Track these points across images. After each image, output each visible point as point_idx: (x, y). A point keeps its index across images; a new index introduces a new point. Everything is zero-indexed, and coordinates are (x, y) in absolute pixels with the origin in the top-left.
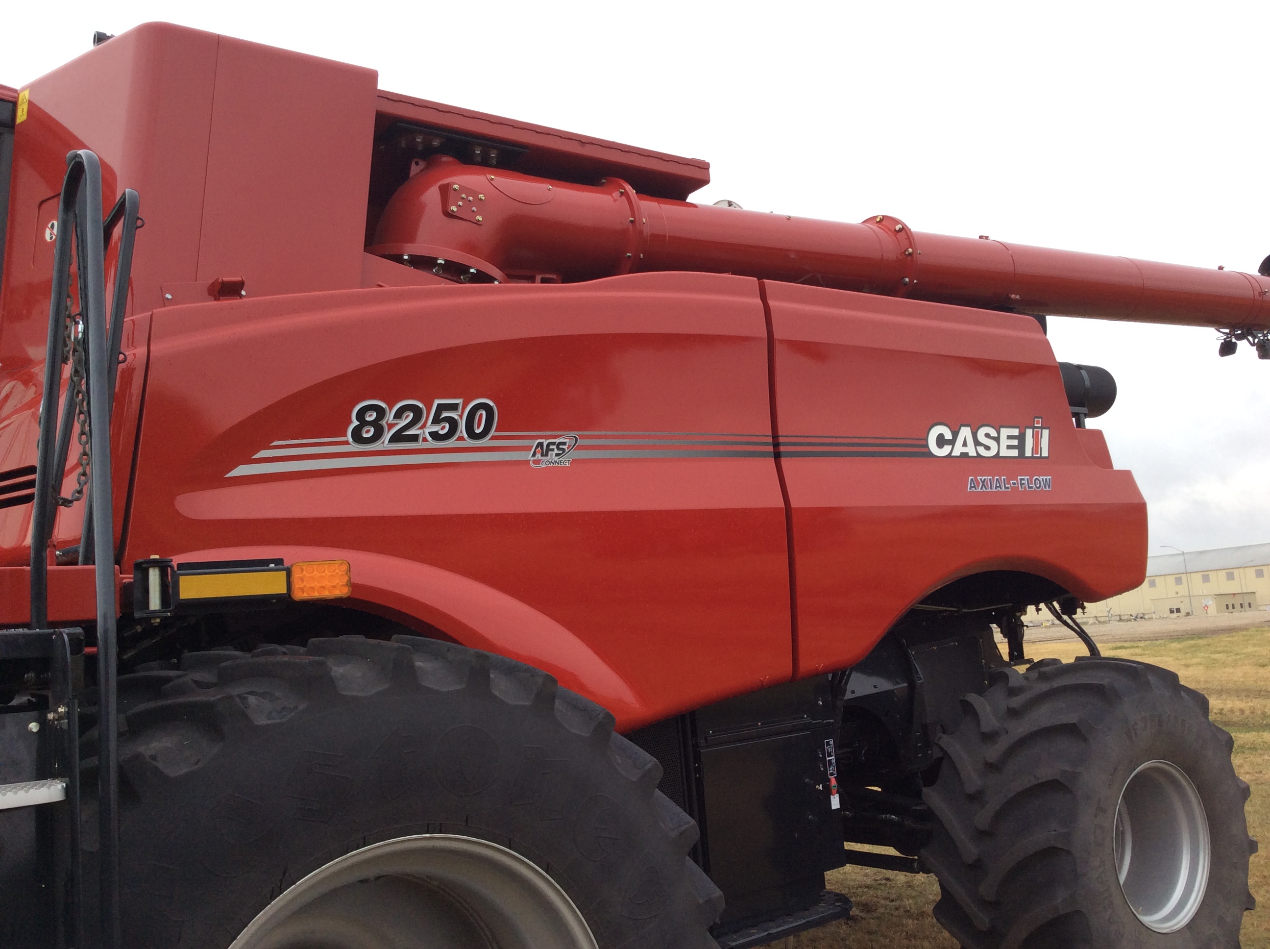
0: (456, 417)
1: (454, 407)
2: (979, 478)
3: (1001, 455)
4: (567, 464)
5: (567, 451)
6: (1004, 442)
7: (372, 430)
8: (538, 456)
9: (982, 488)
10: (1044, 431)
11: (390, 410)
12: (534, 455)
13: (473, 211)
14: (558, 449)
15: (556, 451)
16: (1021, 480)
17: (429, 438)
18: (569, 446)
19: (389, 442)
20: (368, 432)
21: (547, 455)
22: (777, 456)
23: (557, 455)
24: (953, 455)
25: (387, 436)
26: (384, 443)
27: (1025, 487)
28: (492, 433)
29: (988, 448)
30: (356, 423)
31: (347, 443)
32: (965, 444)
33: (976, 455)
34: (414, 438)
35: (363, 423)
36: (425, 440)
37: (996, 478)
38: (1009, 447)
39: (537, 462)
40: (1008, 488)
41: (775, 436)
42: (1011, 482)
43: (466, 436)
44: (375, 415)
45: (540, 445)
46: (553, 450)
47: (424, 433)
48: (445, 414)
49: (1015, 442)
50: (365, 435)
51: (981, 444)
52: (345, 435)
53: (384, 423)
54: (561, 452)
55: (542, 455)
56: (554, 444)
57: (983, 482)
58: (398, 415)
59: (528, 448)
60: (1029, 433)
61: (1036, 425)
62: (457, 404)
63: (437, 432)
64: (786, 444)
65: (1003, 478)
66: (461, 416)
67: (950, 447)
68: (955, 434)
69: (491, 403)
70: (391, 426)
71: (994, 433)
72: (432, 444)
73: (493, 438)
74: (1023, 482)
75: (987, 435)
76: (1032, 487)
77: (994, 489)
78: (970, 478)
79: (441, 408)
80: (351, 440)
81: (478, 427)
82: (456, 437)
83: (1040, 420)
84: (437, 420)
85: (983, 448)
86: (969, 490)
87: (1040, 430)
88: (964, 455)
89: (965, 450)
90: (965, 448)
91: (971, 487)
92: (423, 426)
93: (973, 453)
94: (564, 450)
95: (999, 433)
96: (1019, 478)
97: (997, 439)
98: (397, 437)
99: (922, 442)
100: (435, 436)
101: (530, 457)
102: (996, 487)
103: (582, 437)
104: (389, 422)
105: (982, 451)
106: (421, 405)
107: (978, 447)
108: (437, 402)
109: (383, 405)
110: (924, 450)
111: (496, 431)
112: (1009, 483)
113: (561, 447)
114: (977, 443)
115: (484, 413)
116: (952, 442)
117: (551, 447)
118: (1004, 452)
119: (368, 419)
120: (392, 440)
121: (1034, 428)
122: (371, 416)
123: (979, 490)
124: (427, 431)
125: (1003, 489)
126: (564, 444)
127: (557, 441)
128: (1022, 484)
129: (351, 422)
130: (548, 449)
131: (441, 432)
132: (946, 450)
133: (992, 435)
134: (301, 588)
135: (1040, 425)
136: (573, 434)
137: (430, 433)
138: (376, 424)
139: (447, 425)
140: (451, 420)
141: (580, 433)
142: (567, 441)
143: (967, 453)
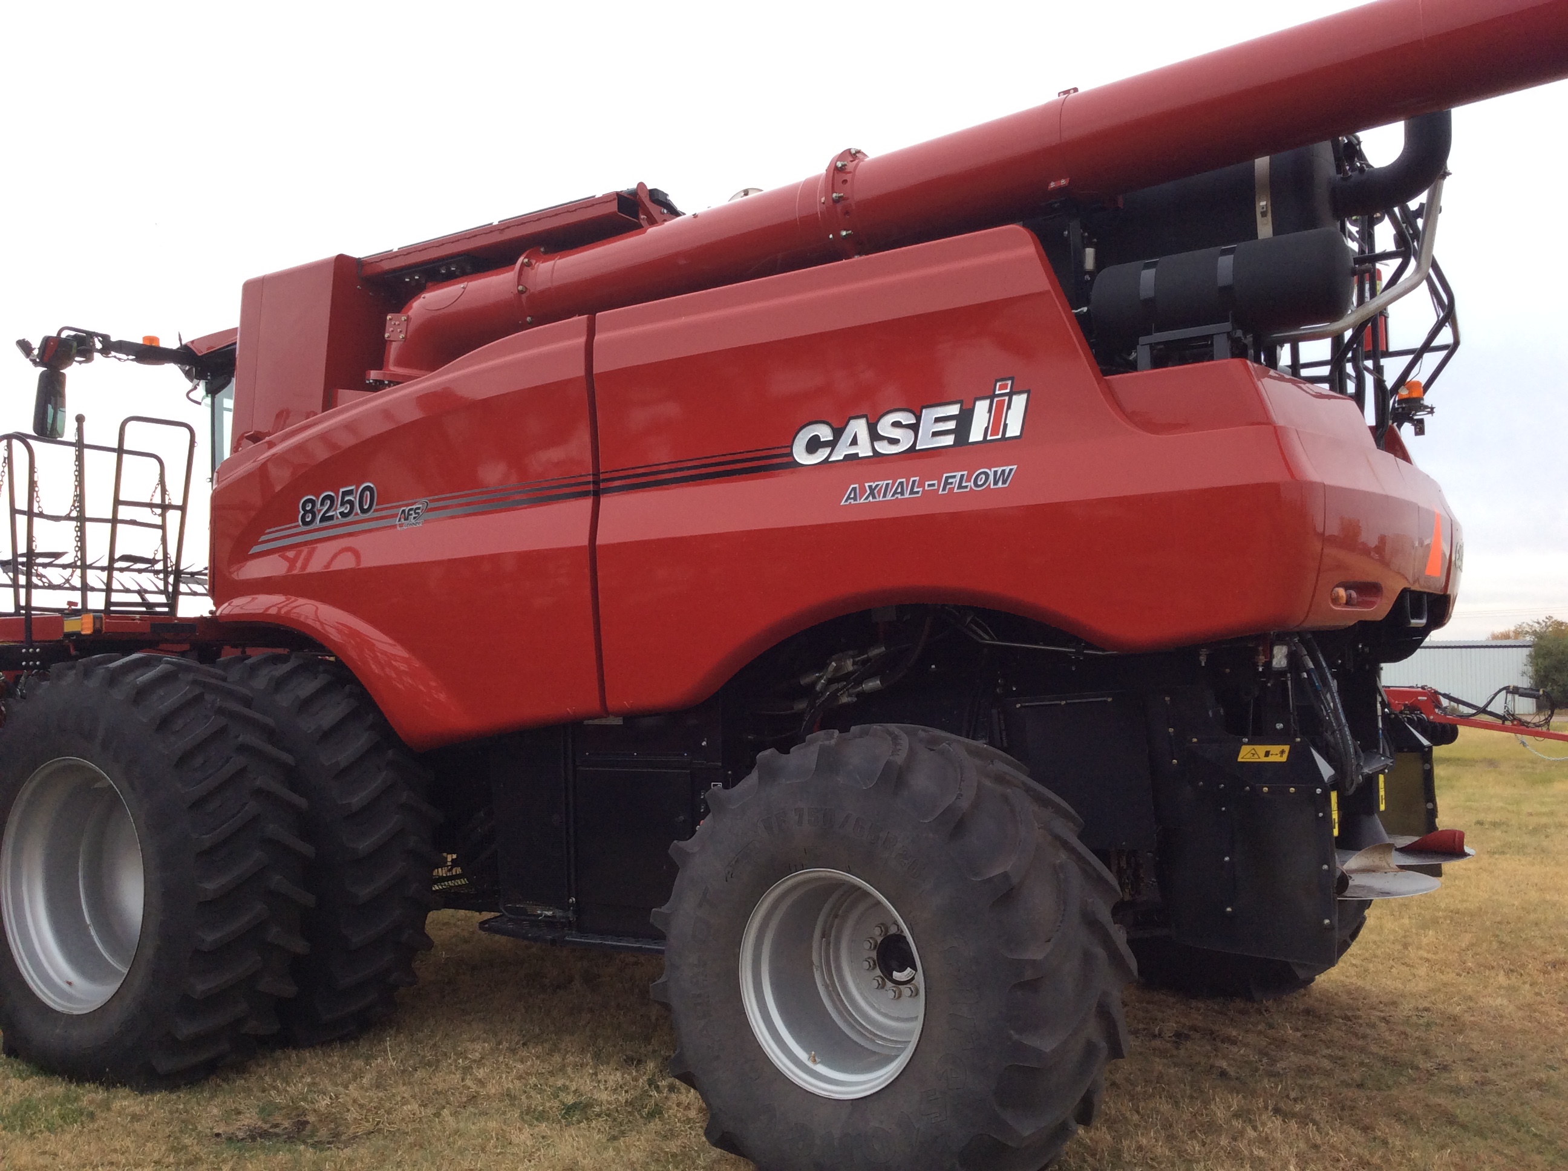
0: (353, 499)
1: (350, 493)
3: (918, 447)
4: (421, 525)
5: (421, 514)
6: (929, 428)
7: (310, 515)
8: (402, 520)
10: (1016, 397)
11: (318, 499)
12: (400, 520)
14: (415, 513)
15: (414, 515)
17: (340, 517)
18: (422, 510)
19: (320, 522)
20: (308, 517)
21: (407, 519)
22: (596, 494)
23: (414, 518)
24: (831, 459)
25: (317, 518)
26: (317, 523)
28: (374, 507)
29: (894, 441)
30: (302, 512)
31: (298, 526)
32: (854, 442)
33: (871, 454)
34: (331, 518)
35: (306, 512)
36: (337, 518)
38: (937, 434)
39: (401, 525)
41: (597, 473)
43: (359, 512)
44: (310, 505)
45: (403, 511)
46: (411, 514)
47: (336, 513)
48: (347, 498)
49: (950, 425)
50: (308, 520)
52: (299, 521)
53: (315, 510)
54: (417, 515)
55: (405, 520)
56: (412, 510)
58: (322, 504)
59: (395, 516)
60: (982, 405)
61: (998, 392)
62: (352, 490)
63: (343, 512)
64: (607, 481)
66: (355, 498)
67: (829, 450)
68: (838, 433)
69: (372, 485)
70: (320, 511)
71: (908, 420)
72: (342, 520)
73: (376, 511)
75: (897, 424)
79: (345, 494)
80: (301, 524)
81: (366, 504)
82: (353, 514)
84: (342, 504)
85: (885, 442)
87: (1007, 398)
88: (852, 458)
89: (852, 451)
90: (853, 447)
92: (336, 510)
93: (866, 453)
94: (418, 513)
95: (919, 418)
98: (324, 519)
99: (786, 451)
100: (342, 514)
101: (397, 523)
103: (431, 501)
104: (318, 509)
105: (883, 448)
106: (332, 494)
107: (876, 443)
108: (342, 490)
109: (314, 498)
110: (785, 460)
111: (377, 505)
113: (417, 511)
114: (875, 436)
115: (368, 493)
117: (411, 512)
118: (926, 443)
119: (308, 509)
121: (992, 397)
124: (338, 511)
125: (908, 495)
126: (419, 508)
127: (414, 507)
129: (299, 512)
130: (409, 515)
131: (346, 511)
132: (822, 454)
133: (904, 423)
135: (1007, 391)
136: (424, 500)
137: (340, 513)
138: (312, 511)
139: (348, 506)
140: (351, 502)
141: (431, 498)
142: (420, 506)
143: (857, 454)
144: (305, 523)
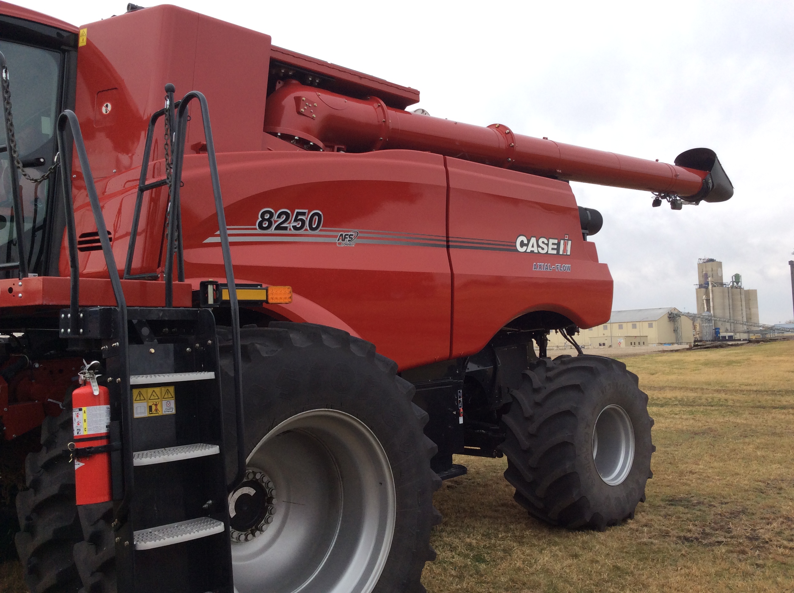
0: (305, 219)
1: (304, 214)
2: (538, 264)
3: (549, 253)
4: (353, 246)
5: (353, 239)
6: (551, 246)
7: (267, 223)
8: (341, 240)
9: (539, 269)
10: (569, 241)
11: (276, 213)
12: (338, 240)
13: (311, 112)
14: (350, 238)
15: (348, 239)
16: (557, 266)
17: (292, 229)
18: (354, 237)
19: (275, 229)
20: (265, 224)
21: (344, 240)
22: (448, 247)
23: (349, 241)
24: (527, 251)
25: (274, 226)
26: (272, 230)
27: (559, 270)
28: (320, 228)
29: (543, 249)
30: (260, 219)
31: (256, 229)
32: (533, 246)
33: (537, 252)
34: (285, 228)
35: (264, 219)
36: (290, 229)
37: (546, 264)
38: (553, 249)
39: (340, 244)
40: (551, 269)
41: (447, 237)
42: (553, 267)
43: (308, 229)
44: (269, 215)
45: (342, 235)
46: (347, 238)
47: (290, 226)
48: (300, 217)
49: (555, 247)
50: (264, 226)
51: (540, 247)
52: (255, 225)
53: (272, 220)
54: (351, 239)
55: (342, 240)
56: (347, 235)
57: (540, 266)
58: (279, 217)
59: (336, 236)
60: (562, 242)
61: (565, 238)
62: (305, 212)
63: (296, 226)
64: (452, 241)
65: (549, 264)
66: (307, 219)
67: (526, 247)
68: (529, 241)
69: (321, 213)
70: (276, 222)
71: (546, 242)
72: (294, 232)
73: (321, 230)
74: (558, 267)
75: (543, 242)
76: (561, 270)
77: (545, 270)
78: (534, 263)
79: (299, 214)
80: (258, 228)
81: (314, 224)
82: (304, 229)
83: (568, 236)
84: (296, 220)
85: (541, 248)
86: (533, 269)
87: (567, 241)
88: (532, 252)
89: (533, 249)
90: (533, 248)
91: (534, 268)
92: (290, 223)
93: (536, 251)
94: (352, 238)
95: (548, 242)
96: (556, 265)
97: (547, 245)
98: (278, 228)
99: (514, 244)
100: (294, 227)
101: (337, 241)
102: (546, 269)
103: (361, 232)
104: (275, 220)
105: (540, 250)
106: (289, 212)
107: (539, 248)
108: (296, 211)
109: (273, 211)
110: (513, 248)
111: (322, 227)
112: (552, 267)
113: (351, 237)
114: (538, 246)
115: (317, 217)
116: (527, 245)
117: (346, 237)
118: (551, 252)
119: (266, 218)
120: (276, 229)
121: (564, 240)
122: (267, 216)
123: (538, 270)
124: (291, 225)
125: (549, 270)
126: (352, 235)
127: (349, 234)
128: (557, 268)
129: (258, 218)
130: (345, 238)
131: (298, 226)
132: (524, 248)
134: (272, 298)
135: (567, 239)
136: (357, 230)
137: (293, 226)
138: (269, 220)
139: (300, 223)
140: (302, 220)
141: (360, 230)
142: (354, 234)
143: (534, 251)
144: (261, 227)
